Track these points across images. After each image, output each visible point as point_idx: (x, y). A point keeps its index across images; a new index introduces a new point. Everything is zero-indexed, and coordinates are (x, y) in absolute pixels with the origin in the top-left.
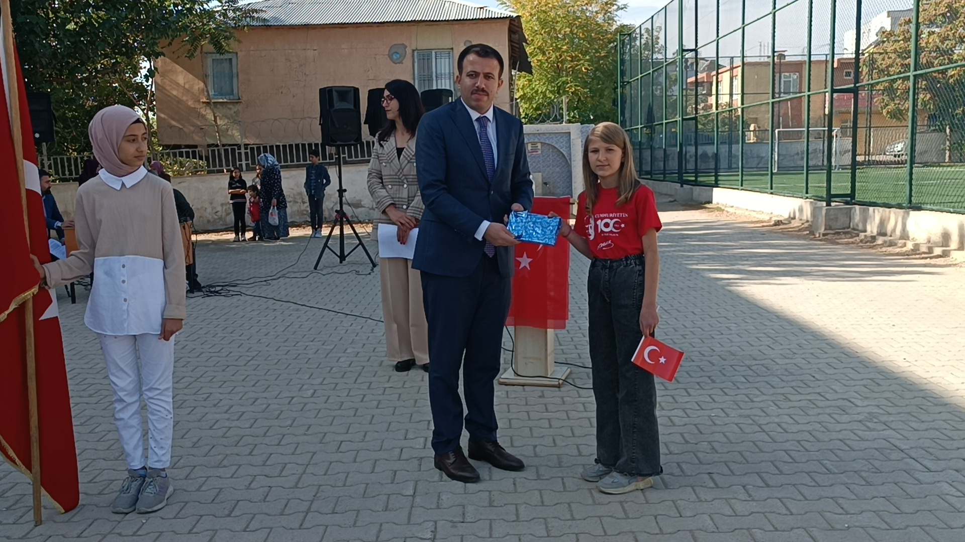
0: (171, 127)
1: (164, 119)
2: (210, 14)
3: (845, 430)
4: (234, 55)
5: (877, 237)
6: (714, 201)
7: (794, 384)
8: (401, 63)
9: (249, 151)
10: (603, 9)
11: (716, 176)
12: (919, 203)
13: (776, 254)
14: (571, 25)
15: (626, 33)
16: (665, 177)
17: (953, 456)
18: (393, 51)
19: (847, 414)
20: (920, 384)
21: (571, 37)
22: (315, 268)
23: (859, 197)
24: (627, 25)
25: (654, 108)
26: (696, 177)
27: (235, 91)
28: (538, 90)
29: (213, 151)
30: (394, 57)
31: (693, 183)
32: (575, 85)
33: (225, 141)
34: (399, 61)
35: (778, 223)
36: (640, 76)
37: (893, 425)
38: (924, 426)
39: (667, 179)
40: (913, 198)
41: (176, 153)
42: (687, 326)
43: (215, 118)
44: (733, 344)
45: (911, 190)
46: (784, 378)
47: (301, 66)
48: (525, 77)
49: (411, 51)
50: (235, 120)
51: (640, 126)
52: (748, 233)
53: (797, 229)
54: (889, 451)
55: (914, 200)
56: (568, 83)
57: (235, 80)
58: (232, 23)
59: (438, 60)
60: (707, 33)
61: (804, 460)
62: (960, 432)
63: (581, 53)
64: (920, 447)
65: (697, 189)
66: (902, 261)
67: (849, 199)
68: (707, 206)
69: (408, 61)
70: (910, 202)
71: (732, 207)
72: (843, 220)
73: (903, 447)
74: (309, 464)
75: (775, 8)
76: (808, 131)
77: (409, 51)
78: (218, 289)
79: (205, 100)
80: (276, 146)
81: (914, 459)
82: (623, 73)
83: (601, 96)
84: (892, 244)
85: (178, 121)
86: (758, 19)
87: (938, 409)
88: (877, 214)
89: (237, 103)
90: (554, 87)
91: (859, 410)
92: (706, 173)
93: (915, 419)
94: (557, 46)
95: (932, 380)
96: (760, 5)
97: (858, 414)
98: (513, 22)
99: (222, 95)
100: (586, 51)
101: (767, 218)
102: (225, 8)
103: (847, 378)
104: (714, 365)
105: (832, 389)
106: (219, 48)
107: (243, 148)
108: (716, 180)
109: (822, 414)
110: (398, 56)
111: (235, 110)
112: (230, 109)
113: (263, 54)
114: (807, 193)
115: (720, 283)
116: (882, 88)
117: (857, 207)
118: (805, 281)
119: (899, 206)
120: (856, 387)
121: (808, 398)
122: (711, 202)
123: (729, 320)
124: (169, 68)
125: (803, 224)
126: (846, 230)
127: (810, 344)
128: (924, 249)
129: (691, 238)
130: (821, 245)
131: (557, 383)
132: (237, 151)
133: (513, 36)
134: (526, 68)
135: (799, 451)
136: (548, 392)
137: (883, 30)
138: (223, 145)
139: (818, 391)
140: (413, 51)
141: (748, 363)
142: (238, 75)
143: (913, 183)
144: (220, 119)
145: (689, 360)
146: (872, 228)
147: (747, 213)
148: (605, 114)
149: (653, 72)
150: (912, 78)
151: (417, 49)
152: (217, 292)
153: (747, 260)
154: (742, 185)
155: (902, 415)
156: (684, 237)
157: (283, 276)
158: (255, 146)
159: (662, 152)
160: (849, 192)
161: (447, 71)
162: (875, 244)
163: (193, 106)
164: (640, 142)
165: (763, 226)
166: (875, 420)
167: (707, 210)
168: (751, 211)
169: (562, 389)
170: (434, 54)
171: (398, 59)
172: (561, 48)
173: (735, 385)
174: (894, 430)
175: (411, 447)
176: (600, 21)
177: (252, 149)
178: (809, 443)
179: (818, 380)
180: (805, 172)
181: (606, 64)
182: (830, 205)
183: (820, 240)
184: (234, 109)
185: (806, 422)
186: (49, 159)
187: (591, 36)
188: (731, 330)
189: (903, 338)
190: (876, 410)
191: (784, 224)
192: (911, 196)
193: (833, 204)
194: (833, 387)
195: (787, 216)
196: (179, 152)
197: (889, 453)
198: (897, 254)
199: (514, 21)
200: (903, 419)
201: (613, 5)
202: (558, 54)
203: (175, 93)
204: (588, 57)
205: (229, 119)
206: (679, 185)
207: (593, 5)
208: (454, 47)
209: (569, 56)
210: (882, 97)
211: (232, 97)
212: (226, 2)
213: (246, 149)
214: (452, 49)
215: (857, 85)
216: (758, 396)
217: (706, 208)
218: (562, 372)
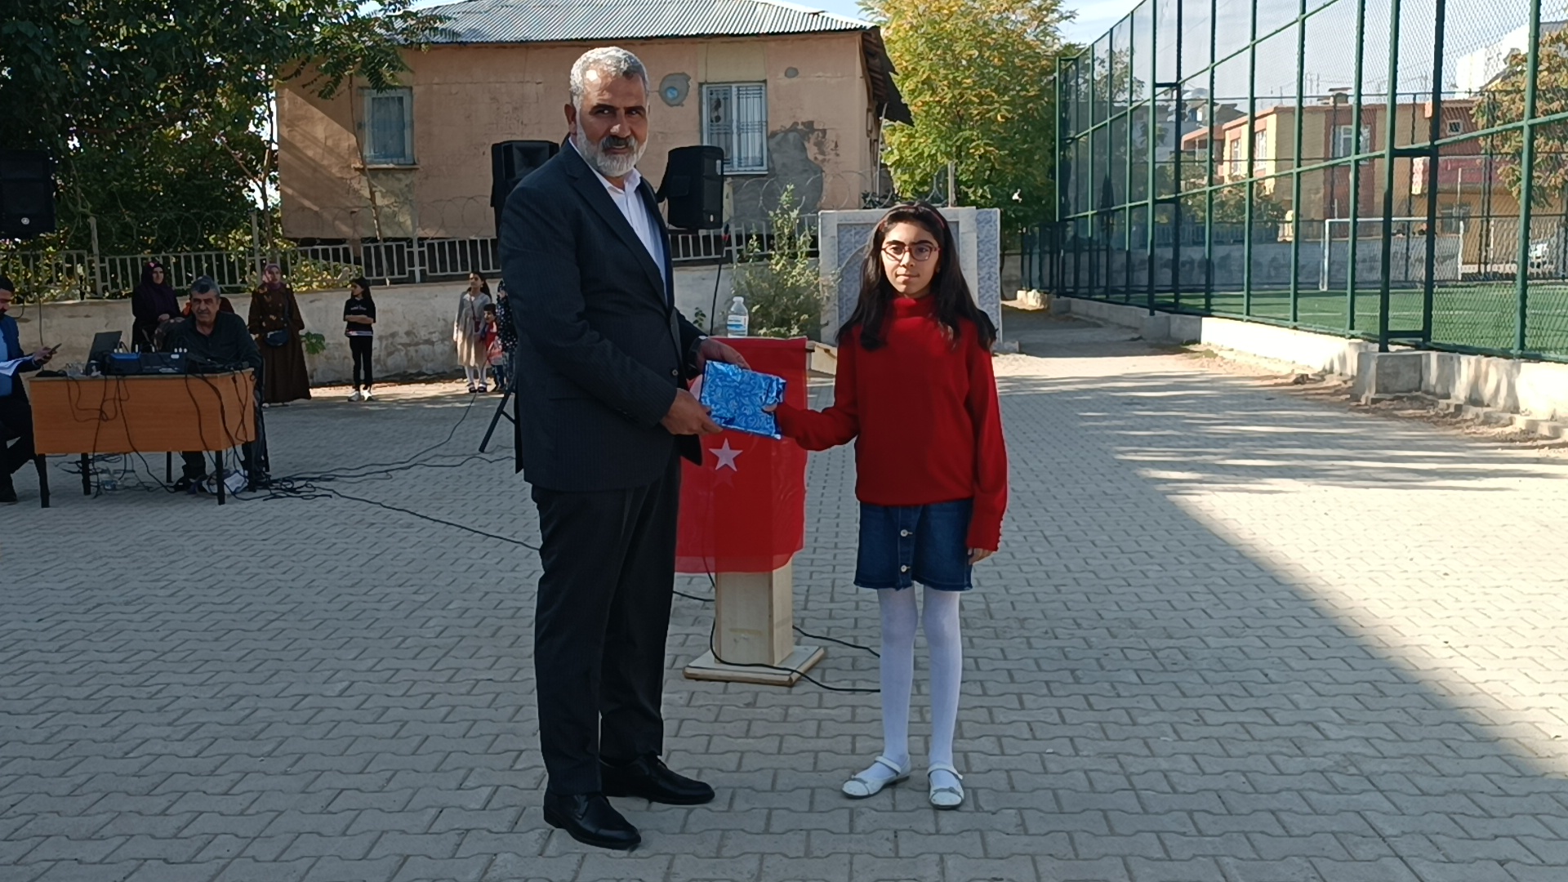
0: (303, 208)
1: (292, 197)
2: (365, 24)
3: (1288, 789)
4: (407, 91)
5: (1464, 407)
6: (1204, 340)
7: (1223, 689)
8: (680, 104)
9: (425, 249)
10: (1033, 18)
11: (1208, 298)
12: (1536, 349)
13: (1279, 436)
14: (980, 45)
15: (1073, 59)
16: (1128, 298)
17: (1479, 855)
18: (667, 85)
19: (1304, 755)
20: (1462, 694)
21: (980, 66)
22: (482, 449)
23: (1437, 337)
24: (1074, 45)
25: (1113, 181)
26: (1177, 298)
27: (408, 151)
28: (923, 152)
29: (367, 250)
30: (670, 95)
31: (1172, 309)
32: (986, 144)
33: (389, 234)
34: (676, 102)
35: (1302, 379)
36: (1091, 129)
37: (1382, 783)
38: (1441, 785)
39: (1131, 301)
40: (1527, 341)
41: (306, 251)
42: (1072, 567)
43: (372, 193)
44: (1142, 605)
45: (1523, 326)
46: (1210, 675)
47: (515, 109)
48: (903, 130)
49: (697, 86)
50: (404, 198)
51: (1090, 213)
52: (1246, 396)
53: (1332, 391)
54: (1358, 839)
55: (1528, 343)
56: (974, 141)
57: (407, 133)
58: (400, 38)
59: (743, 101)
60: (1196, 58)
61: (1187, 854)
62: (1510, 800)
63: (996, 91)
64: (1421, 833)
65: (1177, 319)
66: (1499, 451)
67: (1421, 340)
68: (1192, 347)
69: (691, 103)
70: (1522, 346)
71: (1232, 350)
72: (1407, 377)
73: (1389, 831)
74: (258, 837)
75: (1304, 11)
76: (1355, 223)
77: (693, 84)
78: (297, 484)
79: (358, 165)
80: (471, 241)
81: (1401, 858)
82: (1065, 124)
83: (1029, 162)
84: (1488, 421)
85: (315, 200)
86: (1277, 32)
87: (1481, 749)
88: (1467, 367)
89: (411, 170)
90: (951, 147)
91: (1329, 746)
92: (1193, 290)
93: (1430, 769)
94: (954, 78)
95: (1485, 687)
96: (1278, 6)
97: (1324, 755)
98: (867, 37)
99: (386, 156)
100: (1006, 88)
101: (1285, 371)
102: (388, 13)
103: (1328, 679)
104: (1090, 647)
105: (1291, 701)
106: (377, 82)
107: (415, 245)
108: (1208, 304)
109: (1256, 753)
110: (675, 93)
111: (408, 182)
112: (399, 180)
113: (454, 91)
114: (1352, 328)
115: (1161, 487)
116: (1510, 151)
117: (1434, 355)
118: (1316, 488)
119: (1505, 354)
120: (1338, 698)
121: (1241, 719)
122: (1199, 343)
123: (1151, 557)
124: (300, 112)
125: (1345, 382)
126: (1415, 394)
127: (1282, 607)
128: (1544, 430)
129: (1143, 405)
130: (1364, 419)
131: (786, 678)
132: (406, 250)
133: (871, 61)
134: (901, 113)
135: (1184, 834)
136: (767, 694)
137: (1515, 53)
138: (385, 240)
139: (1264, 705)
140: (701, 85)
141: (1154, 643)
142: (412, 122)
143: (1528, 312)
144: (383, 196)
145: (1051, 635)
146: (1460, 391)
147: (1253, 361)
148: (1035, 194)
149: (1111, 122)
150: (1526, 131)
151: (706, 83)
152: (293, 490)
153: (1224, 446)
154: (1249, 314)
155: (1407, 760)
156: (1133, 402)
157: (423, 463)
158: (436, 242)
159: (1124, 256)
160: (1420, 328)
161: (757, 119)
162: (1460, 418)
163: (339, 175)
164: (1091, 239)
165: (1276, 385)
166: (1352, 770)
167: (1189, 355)
168: (1261, 357)
169: (795, 690)
170: (734, 90)
171: (674, 99)
172: (960, 83)
173: (1114, 687)
174: (1381, 792)
175: (461, 807)
176: (1029, 38)
177: (431, 246)
178: (1210, 817)
179: (1272, 682)
180: (1349, 292)
181: (1037, 109)
182: (1387, 351)
183: (1366, 411)
184: (406, 179)
185: (1220, 770)
186: (102, 261)
187: (1013, 62)
188: (1147, 577)
189: (1457, 600)
190: (1360, 748)
191: (1314, 381)
192: (1523, 336)
193: (1392, 348)
194: (1295, 697)
195: (1318, 368)
196: (313, 251)
197: (1356, 844)
198: (1494, 439)
199: (870, 35)
200: (1407, 768)
201: (1053, 11)
202: (956, 92)
203: (310, 153)
204: (1006, 98)
205: (397, 196)
206: (1148, 311)
207: (1018, 11)
208: (768, 78)
209: (975, 96)
210: (1510, 165)
211: (402, 160)
212: (390, 4)
213: (421, 245)
214: (765, 81)
215: (1436, 143)
216: (1147, 712)
217: (1188, 351)
218: (804, 656)
